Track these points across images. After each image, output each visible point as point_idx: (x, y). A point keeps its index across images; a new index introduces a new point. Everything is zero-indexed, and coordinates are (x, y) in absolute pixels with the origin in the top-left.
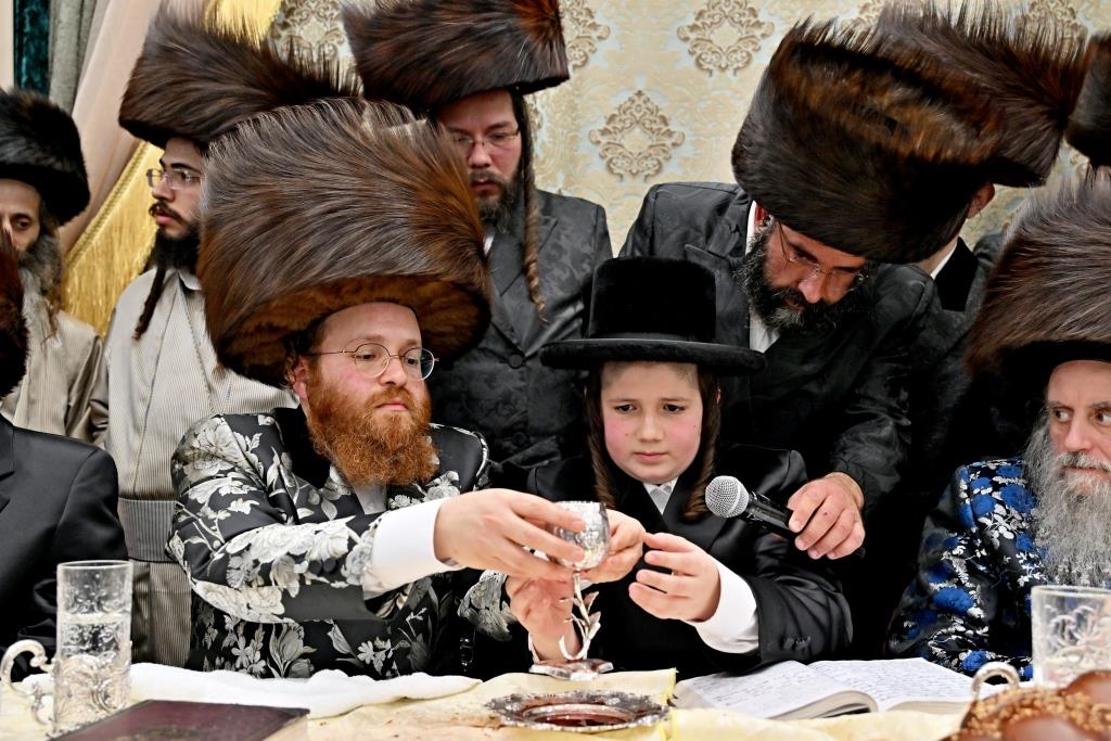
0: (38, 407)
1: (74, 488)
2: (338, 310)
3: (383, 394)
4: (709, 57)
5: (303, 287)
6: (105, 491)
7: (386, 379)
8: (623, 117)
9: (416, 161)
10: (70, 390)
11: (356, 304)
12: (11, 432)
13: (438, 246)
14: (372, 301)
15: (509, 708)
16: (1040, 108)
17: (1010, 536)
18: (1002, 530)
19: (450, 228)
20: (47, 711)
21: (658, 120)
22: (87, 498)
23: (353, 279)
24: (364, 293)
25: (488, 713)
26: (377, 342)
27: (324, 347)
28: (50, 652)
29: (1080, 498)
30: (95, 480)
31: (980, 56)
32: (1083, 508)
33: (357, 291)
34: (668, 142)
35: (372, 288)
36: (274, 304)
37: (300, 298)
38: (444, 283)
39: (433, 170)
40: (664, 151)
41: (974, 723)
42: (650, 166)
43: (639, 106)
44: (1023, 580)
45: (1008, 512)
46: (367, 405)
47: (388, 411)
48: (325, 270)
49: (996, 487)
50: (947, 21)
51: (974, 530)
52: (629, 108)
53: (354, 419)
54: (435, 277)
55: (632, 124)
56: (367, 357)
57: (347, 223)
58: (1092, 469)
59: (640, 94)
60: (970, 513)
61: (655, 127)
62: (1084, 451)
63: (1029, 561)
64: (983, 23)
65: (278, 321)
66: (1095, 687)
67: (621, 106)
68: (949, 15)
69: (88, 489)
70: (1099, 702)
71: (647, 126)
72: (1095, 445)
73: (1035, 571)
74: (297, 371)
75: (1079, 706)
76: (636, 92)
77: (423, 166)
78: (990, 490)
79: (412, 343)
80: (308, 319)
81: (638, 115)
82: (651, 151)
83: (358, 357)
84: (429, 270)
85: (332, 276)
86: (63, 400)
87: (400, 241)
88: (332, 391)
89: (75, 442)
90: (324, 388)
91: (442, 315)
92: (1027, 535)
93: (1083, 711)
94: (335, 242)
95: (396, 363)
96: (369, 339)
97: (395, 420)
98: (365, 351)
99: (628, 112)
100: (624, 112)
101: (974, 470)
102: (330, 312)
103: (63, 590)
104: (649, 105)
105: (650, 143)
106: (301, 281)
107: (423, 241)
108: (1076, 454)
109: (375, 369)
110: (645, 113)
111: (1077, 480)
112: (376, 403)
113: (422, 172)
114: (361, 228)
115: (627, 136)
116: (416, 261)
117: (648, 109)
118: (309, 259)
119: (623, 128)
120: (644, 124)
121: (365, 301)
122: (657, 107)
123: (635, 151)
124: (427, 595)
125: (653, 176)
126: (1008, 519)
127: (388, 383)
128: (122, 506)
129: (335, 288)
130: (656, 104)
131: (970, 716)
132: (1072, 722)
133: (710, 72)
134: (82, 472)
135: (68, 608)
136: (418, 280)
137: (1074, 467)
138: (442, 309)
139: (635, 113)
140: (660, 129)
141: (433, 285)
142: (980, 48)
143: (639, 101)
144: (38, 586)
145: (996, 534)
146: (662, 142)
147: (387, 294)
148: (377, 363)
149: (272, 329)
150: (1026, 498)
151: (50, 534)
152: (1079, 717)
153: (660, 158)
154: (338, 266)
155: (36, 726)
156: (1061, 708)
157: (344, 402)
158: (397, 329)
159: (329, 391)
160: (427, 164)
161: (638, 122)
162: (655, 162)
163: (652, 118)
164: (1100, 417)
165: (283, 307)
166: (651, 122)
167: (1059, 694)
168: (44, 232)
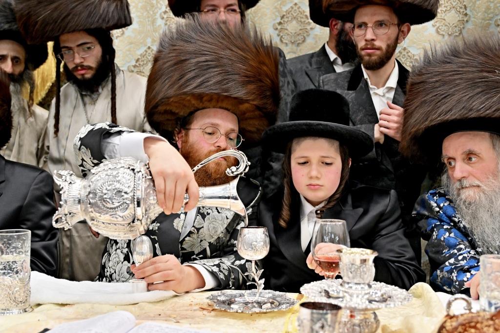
1: (32, 188)
2: (201, 109)
5: (185, 93)
6: (46, 190)
7: (217, 145)
8: (288, 16)
9: (252, 47)
10: (38, 140)
11: (209, 108)
12: (4, 162)
13: (251, 87)
14: (217, 108)
19: (261, 81)
21: (304, 17)
22: (38, 193)
23: (207, 94)
24: (214, 103)
26: (215, 126)
27: (192, 126)
30: (42, 184)
33: (210, 100)
34: (309, 28)
35: (218, 101)
36: (172, 100)
37: (184, 100)
38: (251, 104)
39: (259, 52)
40: (307, 32)
42: (300, 39)
43: (295, 10)
48: (195, 88)
52: (291, 11)
54: (247, 101)
55: (292, 19)
56: (210, 134)
57: (209, 68)
59: (296, 4)
61: (303, 20)
62: (464, 178)
65: (175, 110)
67: (287, 10)
69: (38, 189)
71: (299, 20)
72: (471, 174)
74: (180, 136)
76: (294, 3)
77: (254, 50)
79: (233, 130)
80: (188, 111)
81: (295, 15)
82: (301, 32)
83: (206, 133)
84: (245, 97)
85: (198, 91)
86: (36, 145)
87: (234, 80)
88: (192, 146)
90: (189, 144)
91: (251, 122)
94: (203, 76)
95: (223, 138)
96: (212, 125)
98: (209, 130)
99: (290, 13)
100: (289, 13)
102: (198, 110)
104: (300, 10)
105: (300, 28)
106: (185, 90)
107: (245, 84)
108: (460, 180)
109: (213, 139)
110: (298, 14)
113: (253, 52)
114: (217, 71)
115: (289, 25)
116: (240, 92)
117: (300, 11)
118: (190, 81)
119: (288, 21)
120: (297, 19)
121: (214, 107)
122: (304, 11)
123: (293, 32)
124: (205, 249)
125: (302, 43)
127: (218, 146)
129: (200, 97)
130: (303, 9)
134: (36, 181)
136: (239, 101)
137: (463, 187)
138: (251, 118)
139: (293, 14)
140: (305, 21)
141: (246, 105)
143: (295, 8)
146: (306, 27)
147: (224, 105)
148: (214, 137)
149: (171, 113)
151: (20, 209)
153: (305, 35)
154: (202, 87)
157: (196, 152)
158: (226, 123)
159: (190, 146)
160: (257, 49)
161: (295, 18)
162: (302, 37)
163: (301, 16)
164: (470, 159)
165: (176, 102)
166: (301, 18)
167: (492, 319)
168: (26, 68)
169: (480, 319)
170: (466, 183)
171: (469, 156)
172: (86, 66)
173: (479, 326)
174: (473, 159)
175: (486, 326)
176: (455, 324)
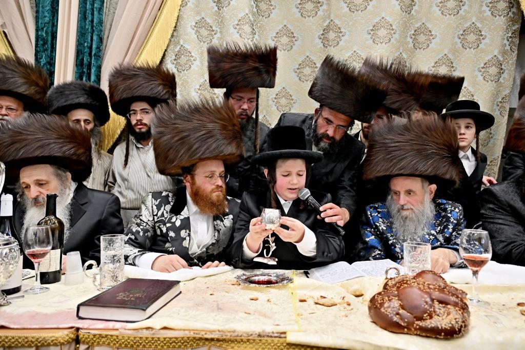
0: (96, 180)
1: (107, 207)
3: (215, 189)
4: (303, 77)
6: (116, 208)
7: (216, 184)
10: (105, 175)
12: (87, 190)
15: (242, 278)
16: (412, 98)
17: (385, 228)
18: (382, 226)
20: (97, 283)
21: (289, 96)
22: (111, 210)
25: (235, 280)
26: (214, 173)
27: (196, 172)
28: (99, 263)
29: (406, 218)
30: (113, 204)
31: (395, 80)
32: (407, 221)
40: (291, 105)
41: (388, 287)
43: (284, 91)
44: (390, 242)
45: (383, 220)
46: (211, 192)
47: (217, 193)
49: (379, 212)
50: (386, 67)
51: (374, 227)
53: (206, 196)
58: (408, 209)
59: (284, 88)
60: (372, 222)
62: (406, 204)
63: (392, 236)
64: (398, 69)
66: (425, 276)
68: (387, 65)
69: (111, 208)
70: (427, 281)
72: (408, 202)
73: (394, 239)
74: (187, 179)
75: (421, 283)
78: (377, 214)
79: (223, 172)
81: (284, 94)
82: (287, 104)
86: (104, 178)
89: (106, 193)
92: (390, 228)
93: (422, 285)
95: (219, 179)
96: (211, 172)
97: (218, 196)
101: (371, 207)
103: (103, 244)
108: (402, 206)
111: (405, 213)
112: (213, 191)
117: (286, 92)
120: (285, 97)
122: (288, 92)
126: (384, 223)
128: (122, 211)
131: (386, 284)
132: (420, 289)
133: (303, 82)
134: (109, 202)
135: (104, 250)
137: (402, 209)
142: (396, 77)
144: (96, 237)
145: (381, 228)
146: (290, 102)
150: (387, 216)
151: (99, 222)
152: (421, 286)
155: (95, 287)
156: (416, 284)
157: (203, 191)
162: (289, 108)
164: (410, 194)
166: (287, 96)
167: (414, 278)
168: (95, 125)
169: (408, 279)
170: (405, 207)
171: (409, 192)
172: (144, 123)
173: (408, 282)
174: (412, 194)
175: (413, 282)
176: (393, 282)
